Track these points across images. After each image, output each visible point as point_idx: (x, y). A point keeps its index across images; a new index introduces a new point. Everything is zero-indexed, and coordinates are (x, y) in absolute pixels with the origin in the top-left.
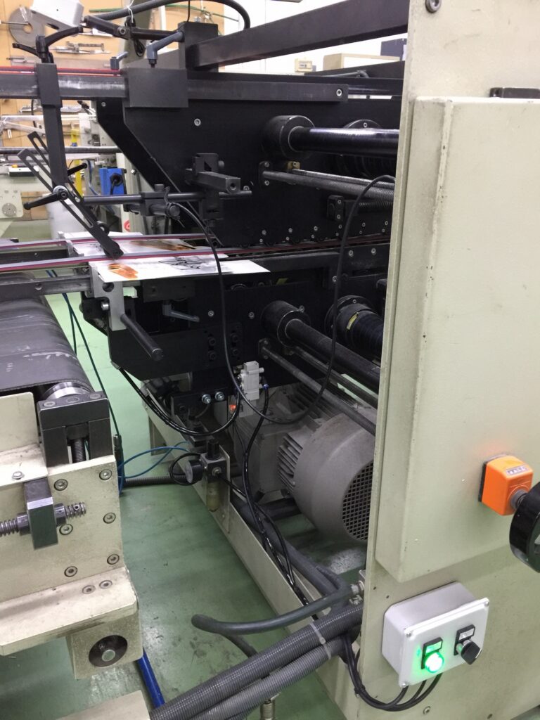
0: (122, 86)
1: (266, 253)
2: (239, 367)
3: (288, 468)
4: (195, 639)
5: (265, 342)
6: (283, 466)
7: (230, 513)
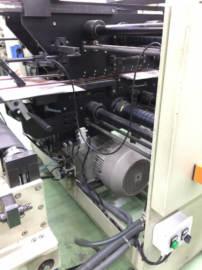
0: (20, 7)
1: (85, 81)
2: (77, 130)
3: (98, 169)
4: (66, 242)
5: (88, 119)
6: (96, 168)
7: (77, 190)
